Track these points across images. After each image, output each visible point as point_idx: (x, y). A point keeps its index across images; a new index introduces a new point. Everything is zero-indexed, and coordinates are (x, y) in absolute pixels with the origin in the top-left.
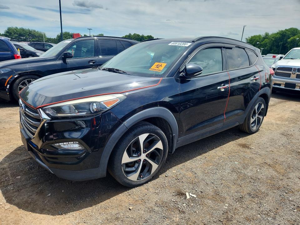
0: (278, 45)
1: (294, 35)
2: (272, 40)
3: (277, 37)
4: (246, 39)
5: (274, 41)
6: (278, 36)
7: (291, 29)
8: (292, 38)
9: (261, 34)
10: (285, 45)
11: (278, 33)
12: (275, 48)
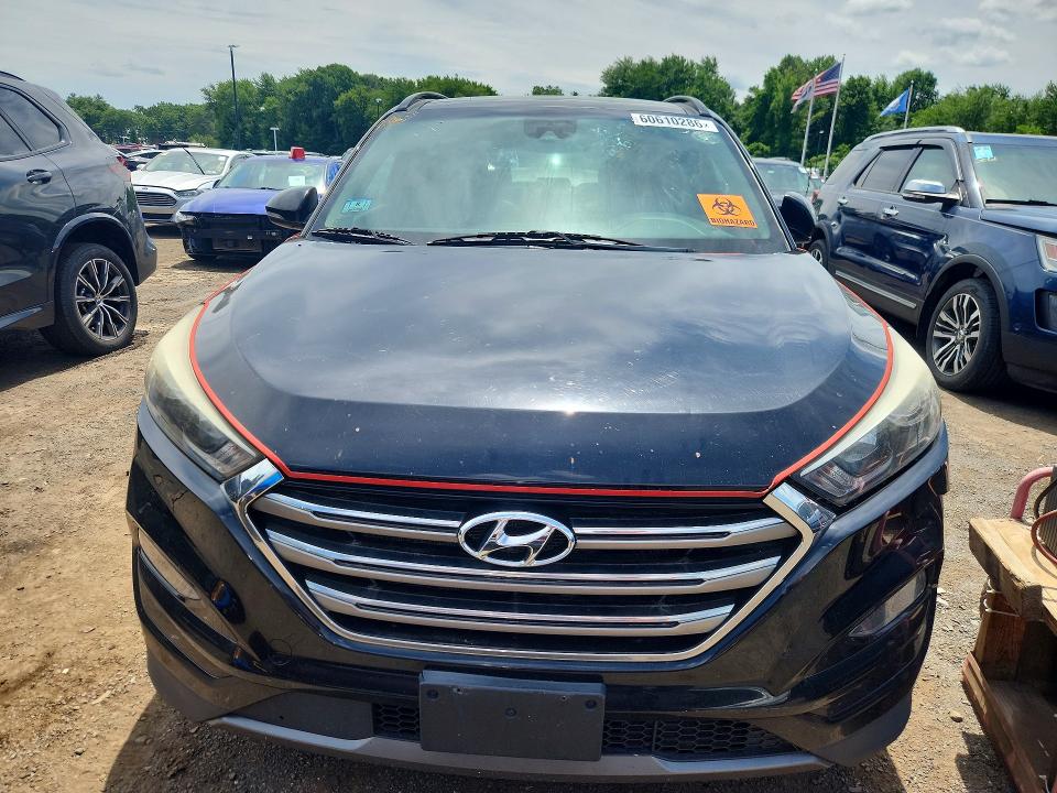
0: (311, 117)
1: (346, 88)
2: (288, 100)
3: (301, 92)
4: (205, 91)
5: (295, 104)
6: (303, 88)
7: (332, 66)
8: (343, 97)
9: (250, 79)
10: (331, 119)
11: (298, 80)
12: (304, 127)
